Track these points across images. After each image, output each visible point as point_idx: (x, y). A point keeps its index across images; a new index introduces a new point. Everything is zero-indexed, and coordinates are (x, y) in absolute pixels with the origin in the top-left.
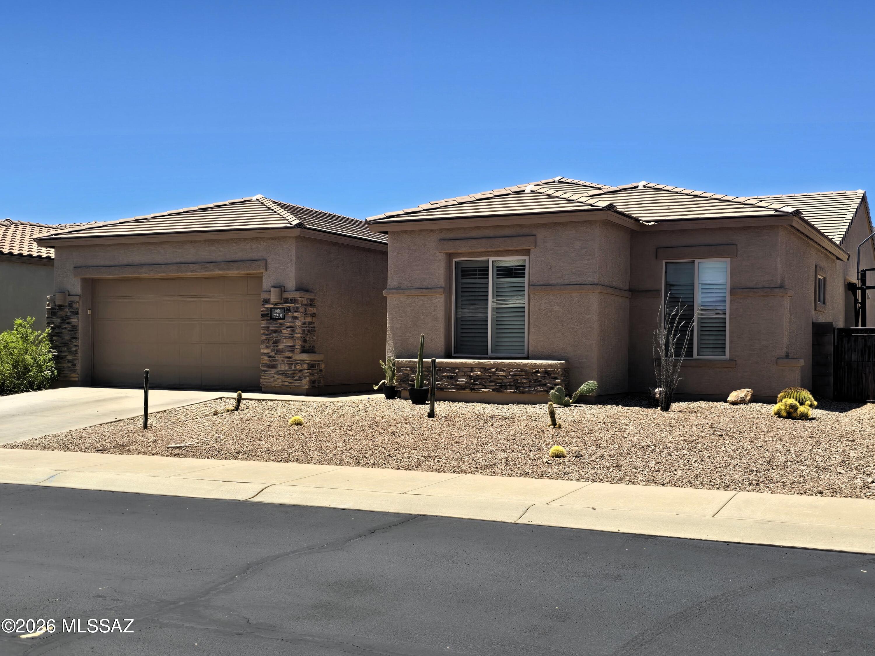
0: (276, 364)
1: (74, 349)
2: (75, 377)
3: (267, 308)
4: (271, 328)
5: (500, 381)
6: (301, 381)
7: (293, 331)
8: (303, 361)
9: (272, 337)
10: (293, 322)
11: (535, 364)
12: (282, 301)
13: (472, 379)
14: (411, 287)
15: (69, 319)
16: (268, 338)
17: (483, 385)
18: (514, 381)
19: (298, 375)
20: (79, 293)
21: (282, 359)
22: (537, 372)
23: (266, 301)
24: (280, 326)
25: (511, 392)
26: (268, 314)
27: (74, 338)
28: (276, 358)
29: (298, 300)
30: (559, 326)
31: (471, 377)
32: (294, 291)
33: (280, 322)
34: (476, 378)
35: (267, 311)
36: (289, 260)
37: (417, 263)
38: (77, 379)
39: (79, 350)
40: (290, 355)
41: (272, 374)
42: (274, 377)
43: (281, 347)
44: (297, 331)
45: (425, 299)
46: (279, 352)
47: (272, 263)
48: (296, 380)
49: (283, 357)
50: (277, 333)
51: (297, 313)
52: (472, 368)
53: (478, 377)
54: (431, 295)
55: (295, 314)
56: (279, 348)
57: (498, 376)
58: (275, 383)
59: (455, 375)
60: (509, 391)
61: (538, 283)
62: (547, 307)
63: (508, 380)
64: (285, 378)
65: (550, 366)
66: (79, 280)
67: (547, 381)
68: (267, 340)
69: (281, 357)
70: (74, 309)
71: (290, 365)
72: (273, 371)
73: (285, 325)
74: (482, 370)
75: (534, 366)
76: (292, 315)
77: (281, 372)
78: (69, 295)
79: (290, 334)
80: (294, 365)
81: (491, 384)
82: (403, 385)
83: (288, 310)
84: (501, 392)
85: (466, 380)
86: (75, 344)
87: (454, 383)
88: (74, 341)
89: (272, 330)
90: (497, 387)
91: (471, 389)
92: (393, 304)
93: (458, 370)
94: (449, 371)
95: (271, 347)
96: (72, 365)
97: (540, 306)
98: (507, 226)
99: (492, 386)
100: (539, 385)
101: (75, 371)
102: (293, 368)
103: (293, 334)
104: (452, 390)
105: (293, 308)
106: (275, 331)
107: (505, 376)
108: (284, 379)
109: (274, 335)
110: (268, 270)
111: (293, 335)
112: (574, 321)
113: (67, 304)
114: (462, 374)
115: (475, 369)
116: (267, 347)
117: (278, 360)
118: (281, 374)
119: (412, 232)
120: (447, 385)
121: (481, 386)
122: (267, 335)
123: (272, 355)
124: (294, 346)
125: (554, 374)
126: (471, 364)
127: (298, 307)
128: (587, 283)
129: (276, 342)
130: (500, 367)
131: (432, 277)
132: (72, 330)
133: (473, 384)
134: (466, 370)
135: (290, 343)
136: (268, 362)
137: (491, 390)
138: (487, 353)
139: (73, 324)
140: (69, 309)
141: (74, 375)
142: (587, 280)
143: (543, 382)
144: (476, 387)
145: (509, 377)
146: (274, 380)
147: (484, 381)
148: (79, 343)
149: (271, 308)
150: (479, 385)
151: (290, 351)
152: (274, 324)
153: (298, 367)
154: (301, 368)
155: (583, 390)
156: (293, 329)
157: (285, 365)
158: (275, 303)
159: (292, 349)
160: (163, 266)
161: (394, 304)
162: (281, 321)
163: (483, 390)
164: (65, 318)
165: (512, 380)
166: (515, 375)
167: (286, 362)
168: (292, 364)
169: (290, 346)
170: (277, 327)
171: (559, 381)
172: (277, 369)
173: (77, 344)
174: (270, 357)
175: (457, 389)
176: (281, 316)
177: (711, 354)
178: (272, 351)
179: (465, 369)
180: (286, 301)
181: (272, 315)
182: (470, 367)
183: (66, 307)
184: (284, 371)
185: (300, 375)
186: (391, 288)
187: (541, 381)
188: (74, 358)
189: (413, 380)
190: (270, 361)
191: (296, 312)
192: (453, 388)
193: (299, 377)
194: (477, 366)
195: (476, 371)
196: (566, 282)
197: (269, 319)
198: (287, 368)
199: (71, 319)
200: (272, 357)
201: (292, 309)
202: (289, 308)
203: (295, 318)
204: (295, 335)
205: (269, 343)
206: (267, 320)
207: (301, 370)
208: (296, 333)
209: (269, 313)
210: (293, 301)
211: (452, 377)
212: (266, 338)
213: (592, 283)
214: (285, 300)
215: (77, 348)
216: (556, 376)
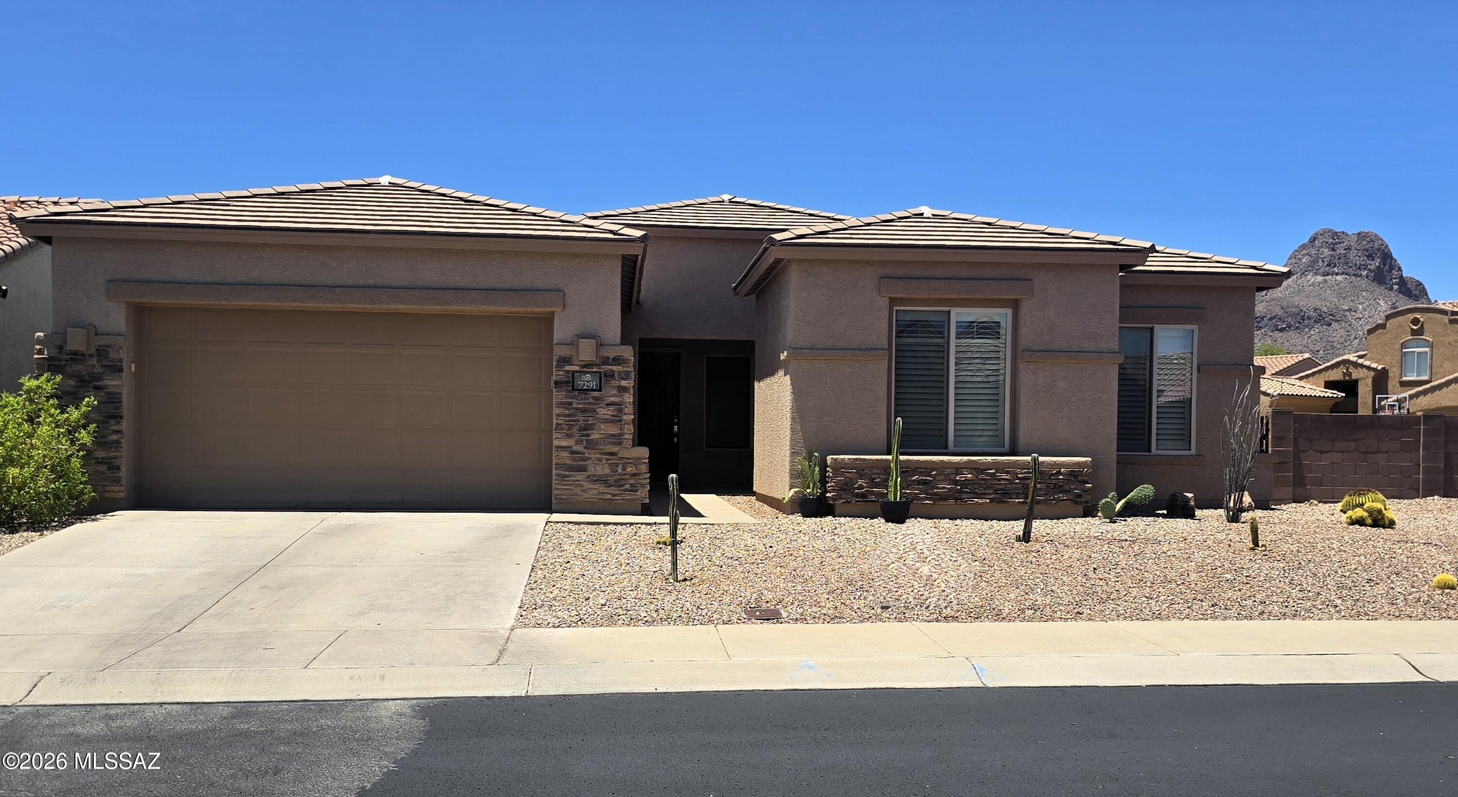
0: (586, 465)
1: (115, 437)
2: (120, 492)
3: (568, 372)
4: (574, 405)
5: (1002, 487)
6: (637, 491)
7: (620, 411)
8: (638, 459)
9: (578, 420)
10: (620, 397)
11: (1055, 462)
12: (598, 361)
13: (959, 486)
14: (832, 346)
15: (99, 378)
16: (570, 421)
17: (977, 493)
18: (1022, 486)
19: (629, 483)
20: (123, 331)
21: (598, 456)
22: (1059, 473)
23: (565, 360)
24: (593, 401)
25: (1019, 502)
26: (568, 382)
27: (114, 417)
28: (586, 455)
29: (629, 360)
30: (1065, 410)
31: (956, 483)
32: (618, 345)
33: (593, 395)
34: (965, 483)
35: (567, 377)
36: (607, 293)
37: (842, 311)
38: (121, 495)
39: (123, 440)
40: (615, 449)
41: (578, 481)
42: (582, 486)
43: (595, 436)
44: (626, 411)
45: (856, 366)
46: (591, 445)
47: (575, 297)
48: (627, 490)
49: (600, 454)
50: (588, 414)
51: (628, 382)
52: (958, 468)
53: (967, 481)
54: (866, 359)
55: (624, 383)
56: (591, 438)
57: (1000, 480)
58: (586, 495)
59: (932, 479)
60: (1017, 500)
61: (1034, 348)
62: (1046, 382)
63: (1014, 486)
64: (605, 486)
65: (1078, 464)
66: (123, 305)
67: (1072, 487)
68: (567, 425)
69: (595, 454)
70: (111, 361)
71: (613, 467)
72: (580, 476)
73: (604, 400)
74: (973, 471)
75: (1053, 465)
76: (619, 385)
77: (595, 478)
78: (96, 334)
79: (613, 416)
80: (621, 466)
81: (987, 491)
82: (843, 496)
83: (610, 375)
84: (1004, 502)
85: (950, 486)
86: (115, 428)
87: (930, 491)
88: (112, 422)
89: (576, 408)
90: (998, 496)
91: (956, 499)
92: (801, 371)
93: (935, 472)
94: (921, 473)
95: (575, 436)
96: (109, 469)
97: (1037, 380)
98: (989, 264)
99: (988, 494)
100: (1060, 493)
101: (117, 481)
102: (620, 471)
103: (620, 415)
104: (927, 502)
105: (619, 373)
106: (584, 411)
107: (1009, 480)
108: (603, 489)
109: (580, 417)
110: (567, 308)
111: (619, 417)
112: (1086, 403)
113: (92, 351)
114: (942, 477)
115: (962, 470)
116: (569, 436)
117: (590, 458)
118: (596, 480)
119: (834, 261)
120: (918, 493)
121: (971, 495)
122: (568, 416)
123: (576, 450)
124: (621, 435)
125: (1083, 476)
126: (957, 463)
127: (628, 372)
128: (1104, 350)
129: (586, 428)
130: (1001, 467)
131: (867, 333)
132: (107, 400)
133: (960, 492)
134: (948, 471)
135: (613, 430)
136: (568, 462)
137: (988, 501)
138: (946, 447)
139: (110, 390)
140: (98, 361)
141: (115, 488)
142: (1104, 346)
143: (1067, 487)
144: (965, 496)
145: (1017, 481)
146: (582, 491)
147: (976, 487)
148: (124, 426)
149: (574, 372)
150: (969, 493)
151: (613, 443)
152: (580, 399)
153: (629, 470)
154: (635, 471)
155: (1136, 497)
156: (619, 407)
157: (603, 467)
158: (581, 363)
159: (617, 439)
160: (338, 290)
161: (803, 372)
162: (596, 394)
163: (976, 500)
164: (87, 378)
165: (1020, 486)
166: (1025, 478)
167: (604, 461)
168: (617, 465)
169: (614, 435)
170: (586, 403)
171: (1091, 485)
172: (587, 474)
173: (120, 429)
174: (573, 452)
175: (934, 500)
176: (593, 385)
177: (1173, 447)
178: (577, 443)
179: (946, 470)
180: (606, 361)
181: (575, 384)
182: (954, 468)
183: (91, 356)
184: (601, 475)
185: (632, 481)
186: (798, 347)
187: (1063, 486)
188: (111, 454)
189: (861, 487)
190: (574, 460)
191: (624, 379)
192: (927, 499)
193: (632, 485)
194: (965, 467)
195: (965, 473)
196: (1075, 348)
197: (570, 390)
198: (607, 471)
199: (105, 381)
200: (579, 454)
201: (616, 375)
202: (612, 373)
203: (623, 389)
204: (625, 417)
205: (571, 430)
206: (568, 391)
207: (634, 475)
208: (625, 414)
209: (571, 379)
210: (617, 361)
211: (925, 483)
212: (566, 421)
213: (1112, 351)
214: (604, 359)
215: (119, 436)
216: (1085, 478)
